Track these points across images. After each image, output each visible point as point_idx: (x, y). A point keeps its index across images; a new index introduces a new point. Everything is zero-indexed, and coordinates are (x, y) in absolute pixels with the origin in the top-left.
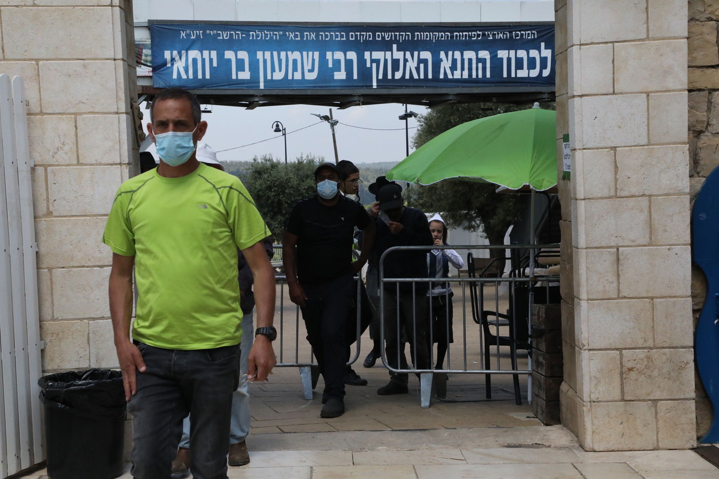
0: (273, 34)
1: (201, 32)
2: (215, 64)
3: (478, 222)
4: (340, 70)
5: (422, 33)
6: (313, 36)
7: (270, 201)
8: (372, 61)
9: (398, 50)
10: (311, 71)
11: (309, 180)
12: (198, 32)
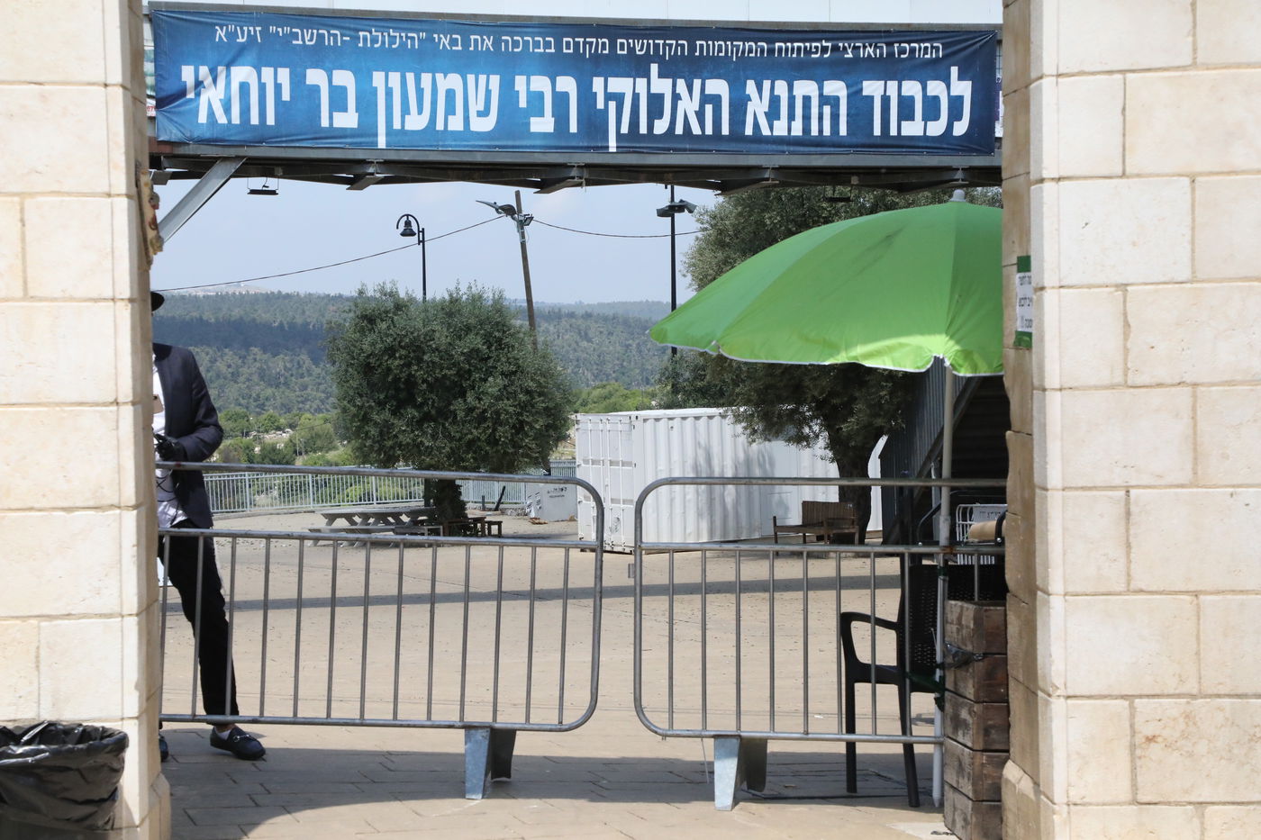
0: (407, 37)
1: (258, 29)
2: (286, 96)
3: (816, 428)
4: (541, 114)
5: (710, 43)
6: (489, 43)
7: (390, 379)
8: (609, 97)
9: (661, 75)
10: (484, 113)
11: (471, 336)
12: (251, 28)
